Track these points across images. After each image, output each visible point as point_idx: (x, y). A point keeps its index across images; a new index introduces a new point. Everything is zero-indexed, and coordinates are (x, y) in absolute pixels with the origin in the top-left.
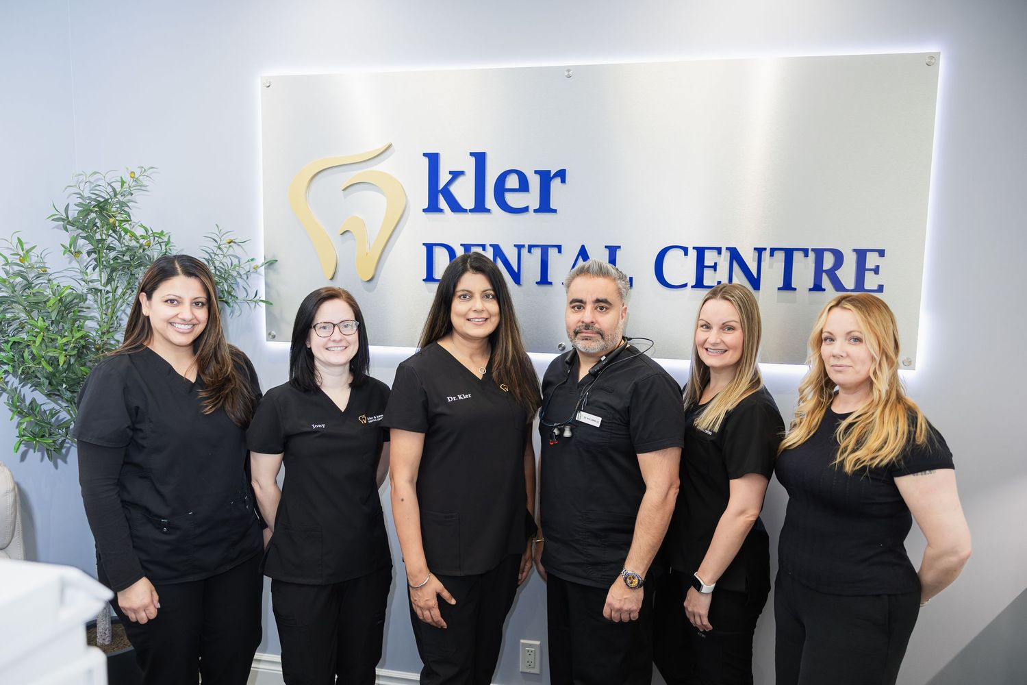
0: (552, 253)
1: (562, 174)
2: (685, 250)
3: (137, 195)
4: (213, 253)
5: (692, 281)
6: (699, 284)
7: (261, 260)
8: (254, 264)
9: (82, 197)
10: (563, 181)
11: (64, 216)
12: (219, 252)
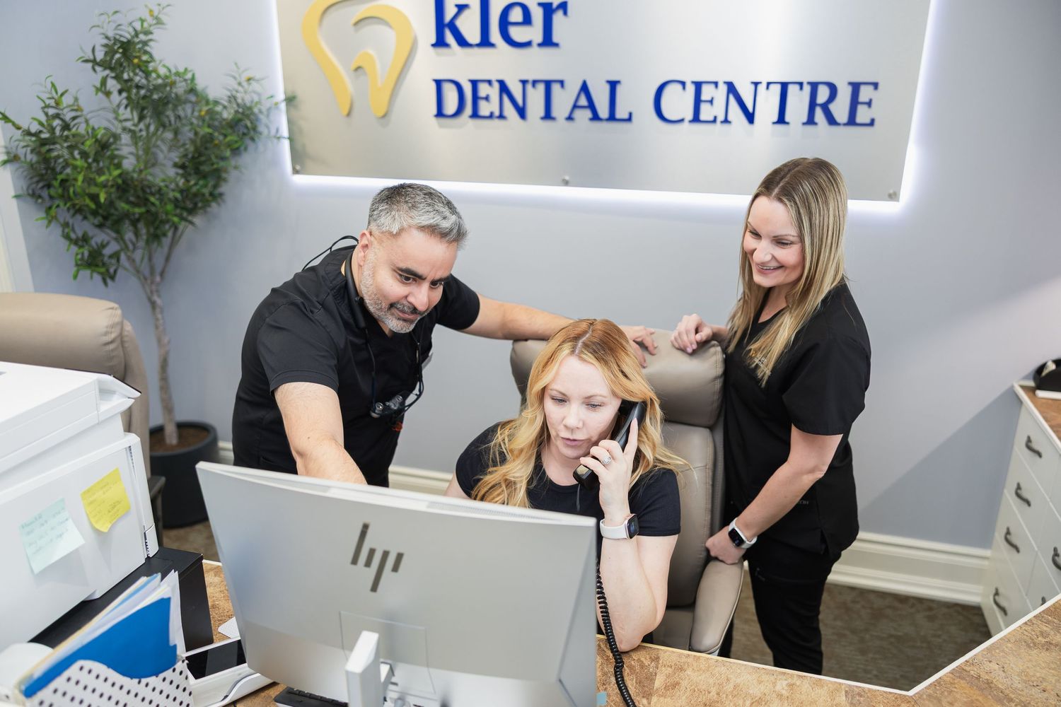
0: (556, 88)
1: (563, 6)
2: (683, 84)
3: (157, 34)
4: (234, 89)
5: (689, 115)
6: (696, 119)
7: (281, 96)
8: (275, 100)
9: (107, 38)
10: (565, 13)
11: (92, 57)
12: (240, 89)
